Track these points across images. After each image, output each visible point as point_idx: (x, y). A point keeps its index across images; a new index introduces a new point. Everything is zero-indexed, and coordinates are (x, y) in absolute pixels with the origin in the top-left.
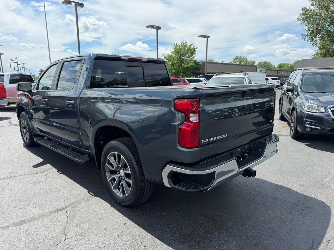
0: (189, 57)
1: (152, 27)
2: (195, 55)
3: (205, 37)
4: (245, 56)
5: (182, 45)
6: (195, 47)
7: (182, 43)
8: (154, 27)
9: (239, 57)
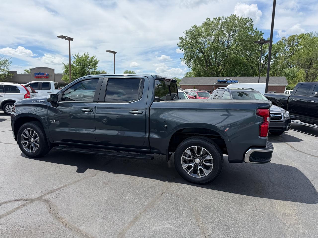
0: (92, 68)
1: (64, 37)
2: (97, 67)
3: (113, 52)
4: (134, 71)
5: (84, 57)
6: (97, 60)
7: (84, 55)
8: (66, 38)
9: (129, 71)
